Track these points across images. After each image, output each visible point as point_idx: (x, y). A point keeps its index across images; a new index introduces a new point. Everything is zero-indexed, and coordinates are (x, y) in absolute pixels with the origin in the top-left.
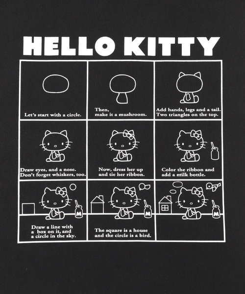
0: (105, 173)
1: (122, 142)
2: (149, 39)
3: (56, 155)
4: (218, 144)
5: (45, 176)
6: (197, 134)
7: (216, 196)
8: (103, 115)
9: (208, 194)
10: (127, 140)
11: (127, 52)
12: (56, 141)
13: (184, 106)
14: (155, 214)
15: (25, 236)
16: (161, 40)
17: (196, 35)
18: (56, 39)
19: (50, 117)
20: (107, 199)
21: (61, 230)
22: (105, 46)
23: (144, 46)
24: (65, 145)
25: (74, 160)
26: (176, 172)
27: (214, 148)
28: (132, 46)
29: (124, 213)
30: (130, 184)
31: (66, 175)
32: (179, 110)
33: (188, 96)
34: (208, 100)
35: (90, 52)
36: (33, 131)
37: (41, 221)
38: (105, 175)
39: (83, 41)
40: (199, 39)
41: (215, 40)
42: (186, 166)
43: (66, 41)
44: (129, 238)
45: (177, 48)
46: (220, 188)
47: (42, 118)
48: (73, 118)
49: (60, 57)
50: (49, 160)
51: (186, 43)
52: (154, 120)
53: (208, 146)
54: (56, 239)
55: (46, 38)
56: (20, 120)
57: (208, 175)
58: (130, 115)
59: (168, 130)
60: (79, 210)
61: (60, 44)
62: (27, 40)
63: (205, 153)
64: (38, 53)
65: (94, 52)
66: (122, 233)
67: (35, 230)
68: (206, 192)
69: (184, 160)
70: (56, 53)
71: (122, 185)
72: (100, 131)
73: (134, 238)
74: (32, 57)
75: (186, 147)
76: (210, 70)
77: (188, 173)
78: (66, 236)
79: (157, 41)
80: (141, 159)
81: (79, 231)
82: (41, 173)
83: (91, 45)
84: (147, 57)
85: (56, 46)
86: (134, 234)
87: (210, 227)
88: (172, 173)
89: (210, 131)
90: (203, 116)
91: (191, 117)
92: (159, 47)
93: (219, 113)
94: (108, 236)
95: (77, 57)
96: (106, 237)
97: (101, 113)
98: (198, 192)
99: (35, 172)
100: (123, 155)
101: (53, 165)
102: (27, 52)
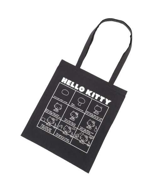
0: (66, 120)
1: (74, 115)
2: (94, 93)
3: (57, 110)
4: (98, 128)
5: (51, 113)
6: (94, 123)
7: (91, 140)
8: (73, 106)
9: (89, 139)
10: (75, 115)
11: (87, 93)
12: (58, 106)
13: (94, 114)
14: (73, 137)
15: (39, 126)
16: (97, 95)
17: (106, 97)
18: (71, 82)
19: (60, 100)
20: (63, 127)
21: (48, 129)
22: (82, 89)
23: (91, 94)
24: (60, 108)
25: (60, 113)
26: (84, 129)
27: (96, 128)
28: (88, 92)
29: (65, 133)
30: (71, 126)
31: (57, 116)
32: (92, 114)
33: (96, 112)
34: (101, 115)
35: (77, 89)
36: (54, 101)
37: (45, 124)
38: (66, 121)
39: (77, 85)
40: (106, 99)
41: (110, 101)
42: (87, 129)
43: (73, 83)
44: (64, 140)
45: (99, 98)
46: (92, 139)
47: (58, 99)
48: (65, 103)
49: (70, 86)
50: (54, 110)
51: (102, 98)
52: (85, 113)
53: (95, 127)
54: (46, 130)
55: (69, 80)
56: (52, 97)
57: (91, 134)
58: (79, 109)
59: (87, 118)
60: (55, 126)
61: (71, 83)
62: (64, 78)
63: (93, 128)
64: (65, 83)
65: (79, 89)
66: (63, 138)
67: (42, 126)
68: (88, 138)
69: (87, 127)
70: (69, 85)
71: (69, 125)
72: (70, 109)
73: (65, 140)
74: (63, 83)
75: (89, 124)
76: (105, 108)
77: (87, 131)
78: (49, 131)
79: (95, 94)
80: (76, 121)
81: (52, 132)
82: (51, 112)
83: (79, 87)
84: (91, 97)
85: (70, 83)
86: (66, 139)
87: (86, 148)
88: (83, 129)
89: (97, 123)
90: (97, 119)
91: (94, 117)
92: (95, 96)
93: (102, 120)
94: (59, 136)
95: (74, 88)
96: (58, 136)
97: (73, 105)
98: (86, 137)
99: (49, 111)
100: (73, 118)
101: (54, 112)
102: (62, 81)
